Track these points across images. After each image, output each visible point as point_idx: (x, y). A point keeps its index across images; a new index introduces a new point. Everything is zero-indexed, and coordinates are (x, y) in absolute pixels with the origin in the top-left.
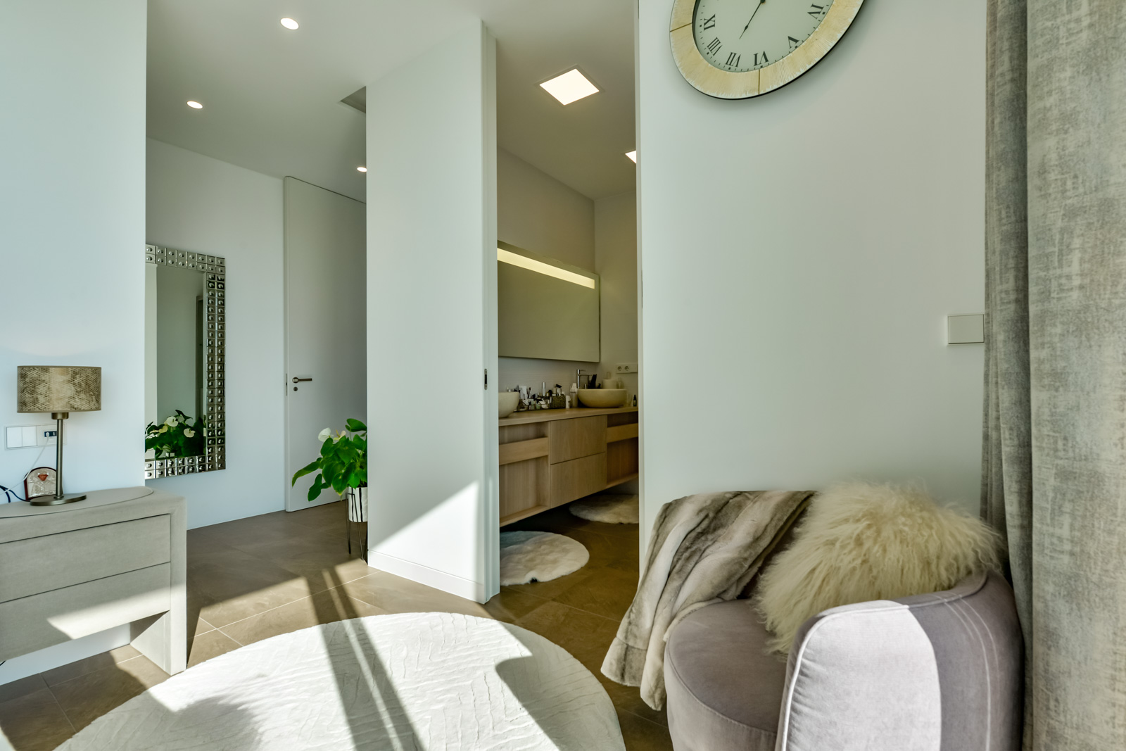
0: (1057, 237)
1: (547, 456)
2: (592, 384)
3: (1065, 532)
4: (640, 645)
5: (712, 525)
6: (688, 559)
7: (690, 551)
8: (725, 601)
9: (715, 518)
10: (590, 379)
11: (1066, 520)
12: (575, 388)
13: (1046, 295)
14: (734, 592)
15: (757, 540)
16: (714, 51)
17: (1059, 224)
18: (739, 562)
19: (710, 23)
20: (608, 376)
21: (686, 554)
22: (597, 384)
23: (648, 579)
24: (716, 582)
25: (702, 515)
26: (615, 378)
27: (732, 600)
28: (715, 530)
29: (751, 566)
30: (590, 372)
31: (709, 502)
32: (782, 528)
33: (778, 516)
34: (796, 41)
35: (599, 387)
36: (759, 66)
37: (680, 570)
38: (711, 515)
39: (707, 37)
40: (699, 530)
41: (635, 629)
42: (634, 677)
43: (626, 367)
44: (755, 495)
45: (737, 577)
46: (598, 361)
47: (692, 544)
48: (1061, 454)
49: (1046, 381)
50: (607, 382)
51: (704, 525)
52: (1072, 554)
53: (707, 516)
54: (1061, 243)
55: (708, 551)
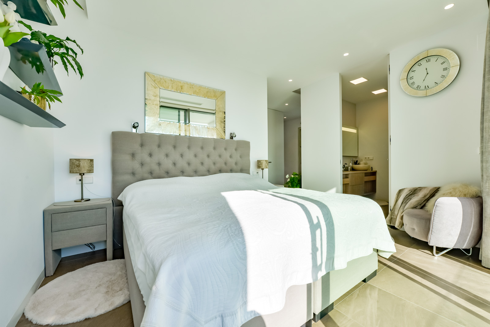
0: (487, 139)
1: (349, 184)
2: (356, 163)
3: (487, 185)
4: (395, 217)
5: (413, 193)
6: (407, 200)
7: (407, 198)
8: (417, 209)
9: (414, 192)
10: (355, 161)
11: (488, 183)
12: (351, 164)
13: (485, 148)
14: (419, 207)
15: (425, 196)
16: (413, 85)
17: (488, 137)
18: (421, 200)
19: (412, 78)
20: (362, 160)
21: (407, 199)
22: (357, 163)
23: (396, 204)
24: (414, 204)
25: (410, 191)
26: (364, 161)
27: (418, 209)
28: (414, 194)
29: (424, 202)
30: (355, 160)
31: (412, 189)
32: (432, 194)
33: (431, 191)
34: (437, 83)
35: (358, 164)
36: (426, 89)
37: (405, 202)
38: (413, 191)
39: (411, 81)
40: (410, 194)
41: (393, 214)
42: (393, 224)
43: (369, 158)
44: (425, 188)
45: (420, 204)
46: (357, 156)
47: (408, 197)
48: (487, 173)
49: (485, 162)
50: (361, 163)
51: (411, 193)
52: (488, 188)
53: (412, 191)
54: (488, 140)
55: (412, 198)
